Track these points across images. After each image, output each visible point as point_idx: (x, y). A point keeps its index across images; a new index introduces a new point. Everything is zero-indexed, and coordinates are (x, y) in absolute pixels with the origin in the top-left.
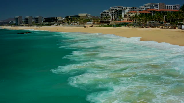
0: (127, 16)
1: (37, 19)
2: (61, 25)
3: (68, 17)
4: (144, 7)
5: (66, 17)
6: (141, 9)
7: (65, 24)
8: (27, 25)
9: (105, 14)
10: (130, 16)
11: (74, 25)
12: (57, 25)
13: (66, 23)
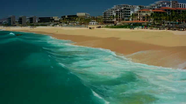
0: (139, 15)
1: (31, 19)
2: (59, 25)
3: (65, 17)
4: (155, 5)
5: (62, 17)
6: (152, 7)
7: (62, 24)
8: (20, 26)
9: (109, 13)
10: (143, 15)
11: (74, 26)
12: (53, 26)
13: (64, 23)
